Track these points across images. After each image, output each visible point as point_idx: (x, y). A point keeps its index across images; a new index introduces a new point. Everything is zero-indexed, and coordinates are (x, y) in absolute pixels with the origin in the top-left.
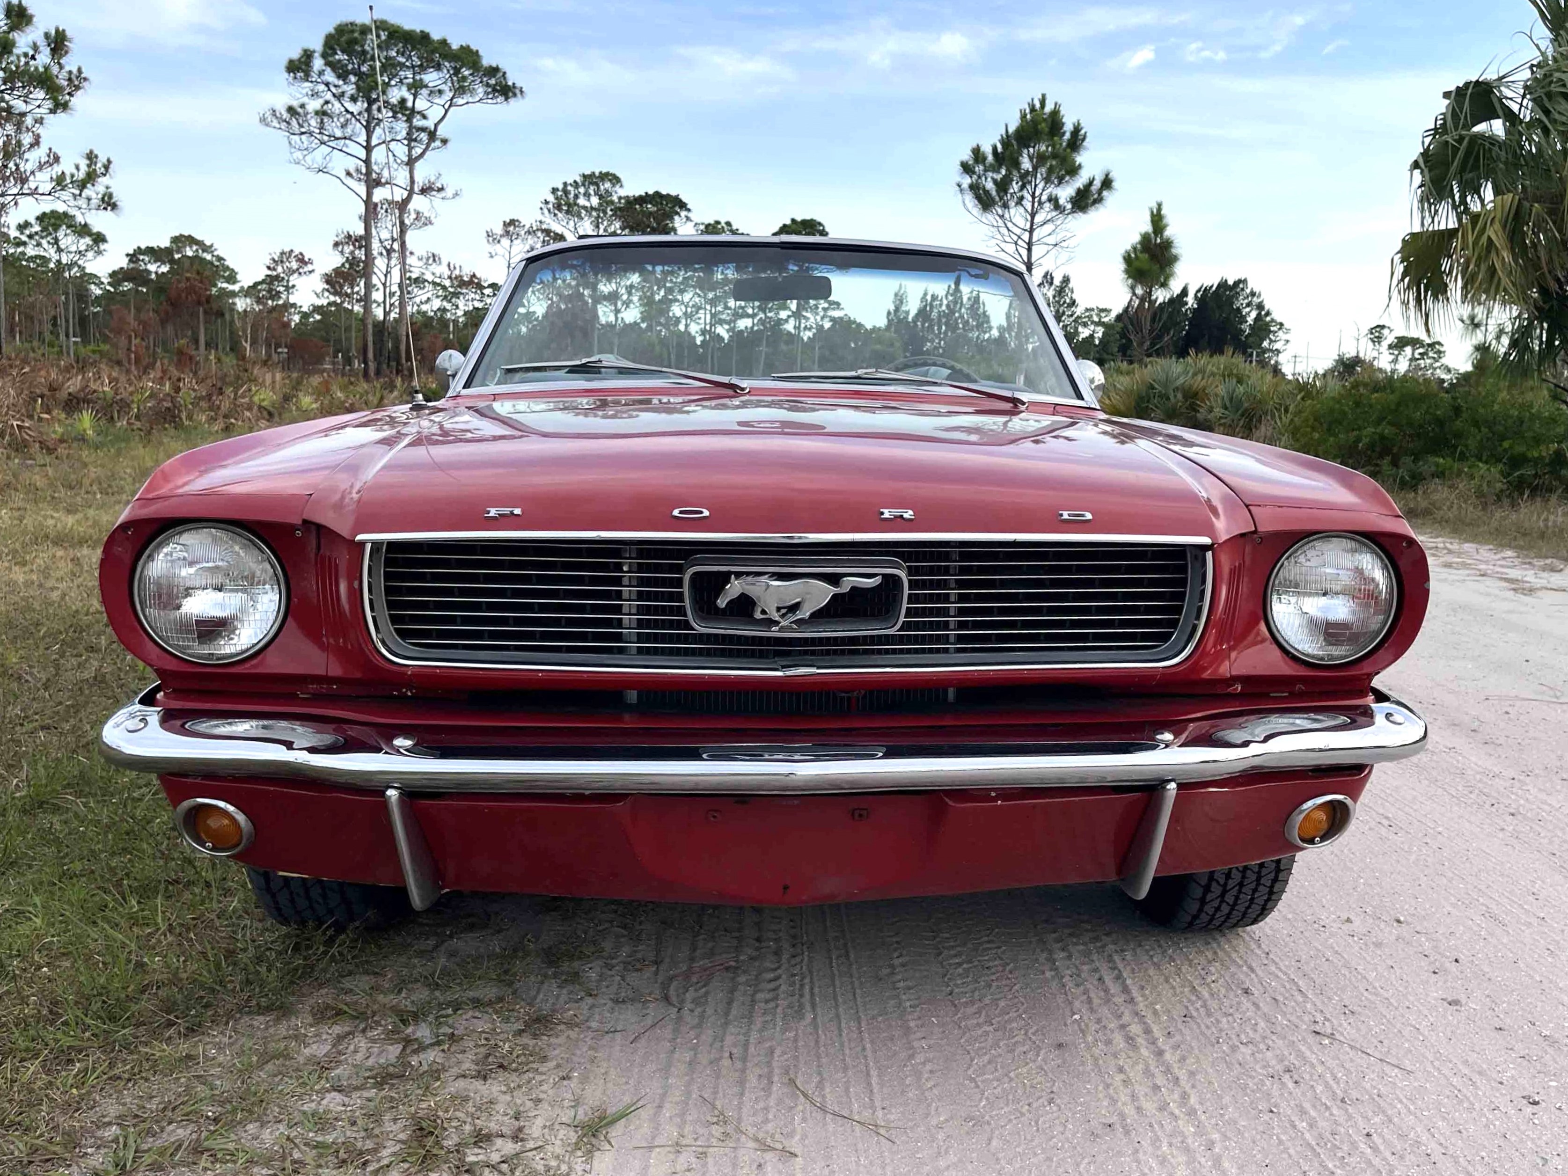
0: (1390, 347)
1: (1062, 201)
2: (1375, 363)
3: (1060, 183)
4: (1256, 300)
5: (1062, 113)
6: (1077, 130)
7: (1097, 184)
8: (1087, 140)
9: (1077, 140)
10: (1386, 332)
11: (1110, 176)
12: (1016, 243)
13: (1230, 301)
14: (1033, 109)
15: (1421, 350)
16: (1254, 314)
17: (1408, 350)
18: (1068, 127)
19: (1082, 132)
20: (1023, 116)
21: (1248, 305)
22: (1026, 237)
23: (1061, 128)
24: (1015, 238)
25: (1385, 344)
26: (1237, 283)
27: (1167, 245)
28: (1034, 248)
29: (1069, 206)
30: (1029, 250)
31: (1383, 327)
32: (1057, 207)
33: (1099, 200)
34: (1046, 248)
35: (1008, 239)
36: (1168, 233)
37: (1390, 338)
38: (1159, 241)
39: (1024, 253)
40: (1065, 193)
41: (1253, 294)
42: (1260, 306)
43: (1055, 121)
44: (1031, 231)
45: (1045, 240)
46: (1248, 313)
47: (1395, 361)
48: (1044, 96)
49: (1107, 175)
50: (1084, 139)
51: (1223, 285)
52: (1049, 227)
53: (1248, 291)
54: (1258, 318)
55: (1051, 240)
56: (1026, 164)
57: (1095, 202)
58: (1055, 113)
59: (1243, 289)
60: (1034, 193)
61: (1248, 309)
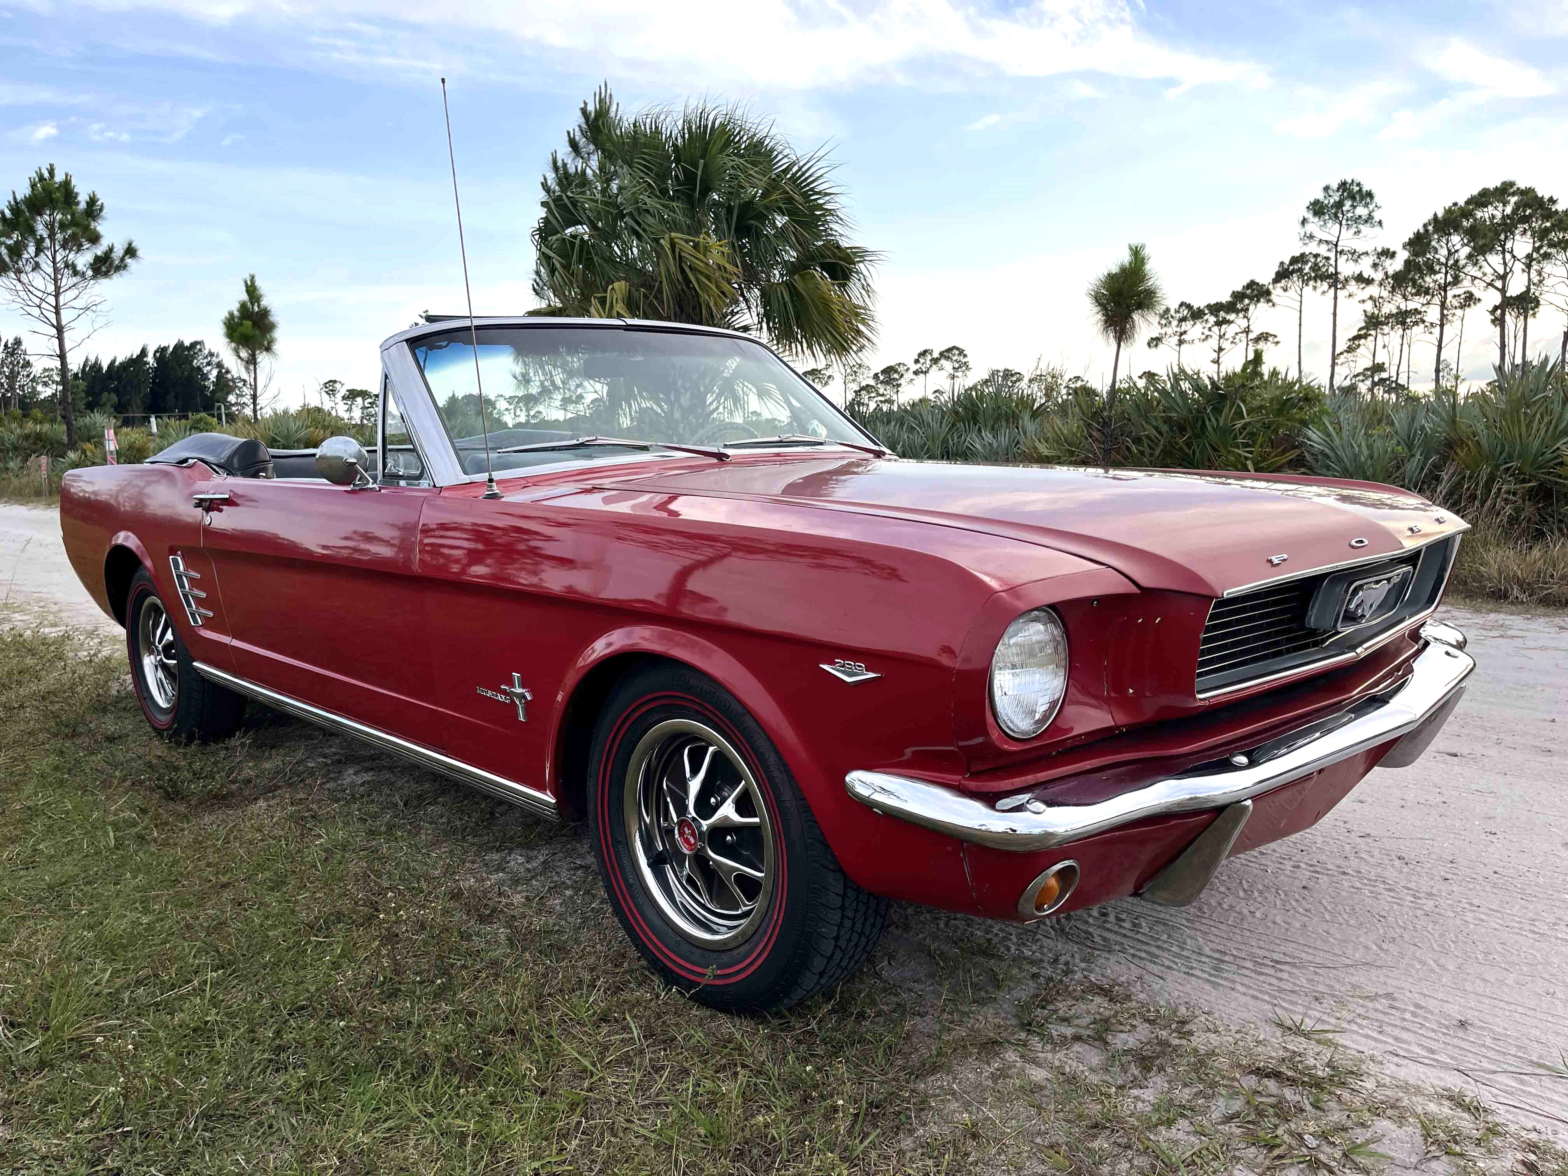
0: (344, 398)
1: (80, 267)
2: (334, 413)
3: (79, 250)
4: (215, 360)
5: (73, 183)
6: (92, 201)
7: (118, 252)
8: (105, 211)
9: (93, 209)
10: (338, 386)
11: (134, 245)
12: (39, 307)
13: (189, 359)
14: (41, 178)
15: (370, 400)
16: (215, 372)
17: (359, 400)
18: (83, 199)
19: (99, 203)
20: (33, 186)
21: (208, 364)
22: (52, 300)
23: (76, 198)
24: (37, 301)
25: (339, 396)
26: (194, 345)
27: (264, 313)
28: (62, 312)
29: (90, 273)
30: (57, 313)
31: (335, 382)
32: (76, 273)
33: (121, 267)
34: (77, 312)
35: (30, 303)
36: (264, 302)
37: (342, 391)
38: (256, 309)
39: (53, 317)
40: (83, 260)
41: (211, 354)
42: (220, 365)
43: (67, 193)
44: (57, 296)
45: (72, 304)
46: (210, 372)
47: (350, 410)
48: (51, 165)
49: (130, 245)
50: (101, 210)
51: (179, 346)
52: (73, 293)
53: (206, 352)
54: (220, 376)
55: (80, 303)
56: (41, 230)
57: (118, 269)
58: (67, 184)
59: (200, 350)
60: (54, 258)
61: (209, 368)
